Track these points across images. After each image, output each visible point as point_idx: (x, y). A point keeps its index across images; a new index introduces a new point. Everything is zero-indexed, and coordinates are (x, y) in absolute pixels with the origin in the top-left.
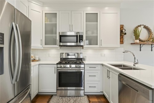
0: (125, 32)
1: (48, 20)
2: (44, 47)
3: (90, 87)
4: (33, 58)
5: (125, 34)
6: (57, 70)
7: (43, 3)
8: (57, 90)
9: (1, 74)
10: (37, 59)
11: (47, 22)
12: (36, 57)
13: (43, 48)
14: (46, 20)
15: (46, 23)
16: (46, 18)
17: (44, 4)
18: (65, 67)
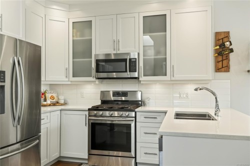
0: (231, 47)
1: (78, 34)
2: (71, 81)
3: (146, 153)
4: (54, 100)
5: (232, 51)
6: (89, 119)
7: (69, 5)
8: (89, 154)
9: (1, 114)
10: (62, 102)
11: (77, 37)
12: (60, 97)
13: (70, 83)
14: (74, 35)
15: (75, 39)
16: (75, 30)
17: (70, 7)
18: (101, 116)
